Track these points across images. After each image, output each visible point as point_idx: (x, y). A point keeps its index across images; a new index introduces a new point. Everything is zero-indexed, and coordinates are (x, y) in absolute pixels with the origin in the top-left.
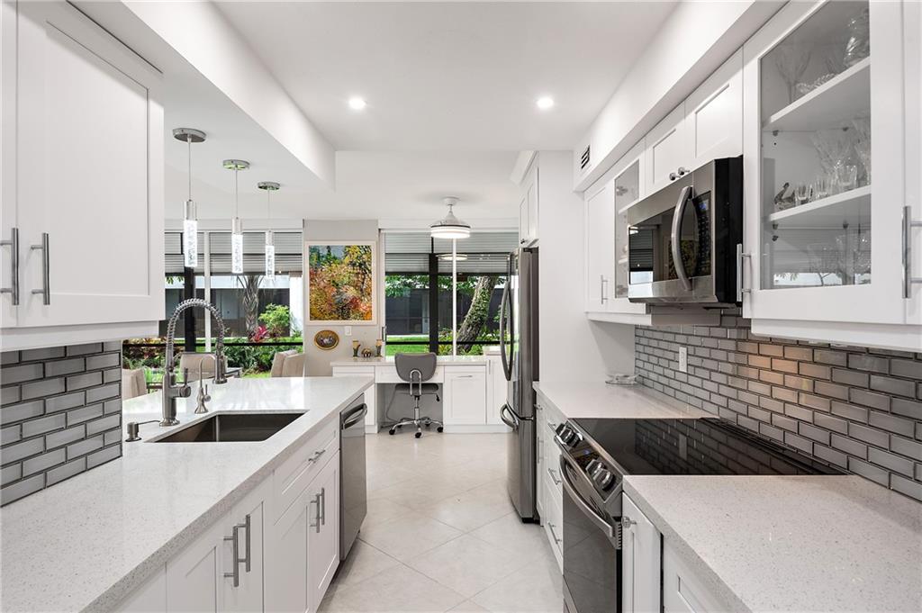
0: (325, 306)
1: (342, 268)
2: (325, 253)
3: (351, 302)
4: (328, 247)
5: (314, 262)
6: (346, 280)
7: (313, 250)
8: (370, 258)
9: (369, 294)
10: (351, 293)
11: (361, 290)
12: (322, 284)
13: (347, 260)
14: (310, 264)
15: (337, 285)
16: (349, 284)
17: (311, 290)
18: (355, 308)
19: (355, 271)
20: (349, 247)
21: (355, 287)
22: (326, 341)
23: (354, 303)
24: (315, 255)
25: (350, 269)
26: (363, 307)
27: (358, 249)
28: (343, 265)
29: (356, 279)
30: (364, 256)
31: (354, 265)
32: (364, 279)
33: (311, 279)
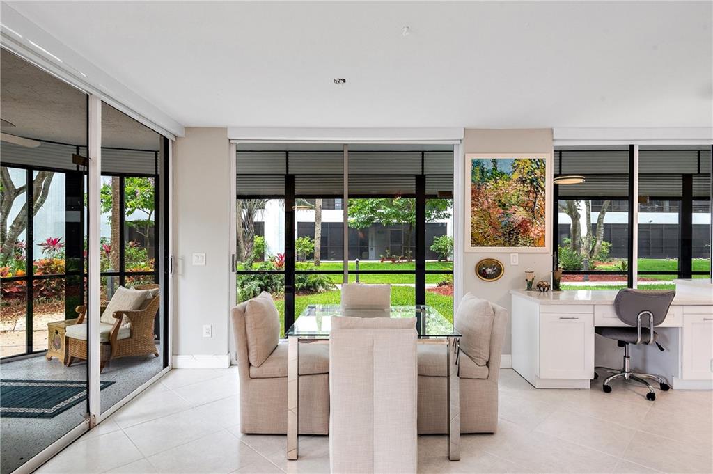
0: (489, 230)
1: (509, 185)
2: (490, 167)
3: (520, 226)
4: (494, 161)
5: (477, 178)
6: (515, 199)
7: (476, 163)
8: (544, 173)
9: (542, 216)
10: (520, 214)
11: (533, 211)
12: (486, 203)
13: (516, 176)
14: (473, 181)
15: (504, 205)
16: (518, 204)
17: (473, 211)
18: (524, 232)
19: (526, 189)
20: (519, 160)
21: (525, 207)
22: (489, 271)
23: (524, 226)
24: (478, 170)
25: (520, 186)
26: (534, 232)
27: (529, 162)
28: (511, 182)
29: (526, 198)
30: (536, 171)
31: (524, 182)
32: (536, 198)
33: (473, 199)
